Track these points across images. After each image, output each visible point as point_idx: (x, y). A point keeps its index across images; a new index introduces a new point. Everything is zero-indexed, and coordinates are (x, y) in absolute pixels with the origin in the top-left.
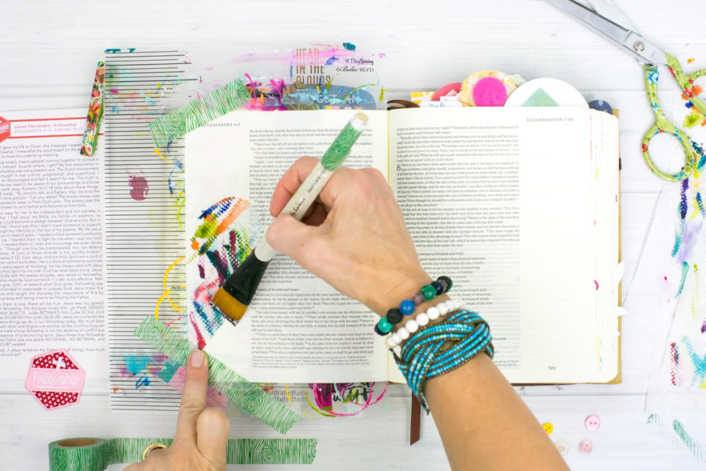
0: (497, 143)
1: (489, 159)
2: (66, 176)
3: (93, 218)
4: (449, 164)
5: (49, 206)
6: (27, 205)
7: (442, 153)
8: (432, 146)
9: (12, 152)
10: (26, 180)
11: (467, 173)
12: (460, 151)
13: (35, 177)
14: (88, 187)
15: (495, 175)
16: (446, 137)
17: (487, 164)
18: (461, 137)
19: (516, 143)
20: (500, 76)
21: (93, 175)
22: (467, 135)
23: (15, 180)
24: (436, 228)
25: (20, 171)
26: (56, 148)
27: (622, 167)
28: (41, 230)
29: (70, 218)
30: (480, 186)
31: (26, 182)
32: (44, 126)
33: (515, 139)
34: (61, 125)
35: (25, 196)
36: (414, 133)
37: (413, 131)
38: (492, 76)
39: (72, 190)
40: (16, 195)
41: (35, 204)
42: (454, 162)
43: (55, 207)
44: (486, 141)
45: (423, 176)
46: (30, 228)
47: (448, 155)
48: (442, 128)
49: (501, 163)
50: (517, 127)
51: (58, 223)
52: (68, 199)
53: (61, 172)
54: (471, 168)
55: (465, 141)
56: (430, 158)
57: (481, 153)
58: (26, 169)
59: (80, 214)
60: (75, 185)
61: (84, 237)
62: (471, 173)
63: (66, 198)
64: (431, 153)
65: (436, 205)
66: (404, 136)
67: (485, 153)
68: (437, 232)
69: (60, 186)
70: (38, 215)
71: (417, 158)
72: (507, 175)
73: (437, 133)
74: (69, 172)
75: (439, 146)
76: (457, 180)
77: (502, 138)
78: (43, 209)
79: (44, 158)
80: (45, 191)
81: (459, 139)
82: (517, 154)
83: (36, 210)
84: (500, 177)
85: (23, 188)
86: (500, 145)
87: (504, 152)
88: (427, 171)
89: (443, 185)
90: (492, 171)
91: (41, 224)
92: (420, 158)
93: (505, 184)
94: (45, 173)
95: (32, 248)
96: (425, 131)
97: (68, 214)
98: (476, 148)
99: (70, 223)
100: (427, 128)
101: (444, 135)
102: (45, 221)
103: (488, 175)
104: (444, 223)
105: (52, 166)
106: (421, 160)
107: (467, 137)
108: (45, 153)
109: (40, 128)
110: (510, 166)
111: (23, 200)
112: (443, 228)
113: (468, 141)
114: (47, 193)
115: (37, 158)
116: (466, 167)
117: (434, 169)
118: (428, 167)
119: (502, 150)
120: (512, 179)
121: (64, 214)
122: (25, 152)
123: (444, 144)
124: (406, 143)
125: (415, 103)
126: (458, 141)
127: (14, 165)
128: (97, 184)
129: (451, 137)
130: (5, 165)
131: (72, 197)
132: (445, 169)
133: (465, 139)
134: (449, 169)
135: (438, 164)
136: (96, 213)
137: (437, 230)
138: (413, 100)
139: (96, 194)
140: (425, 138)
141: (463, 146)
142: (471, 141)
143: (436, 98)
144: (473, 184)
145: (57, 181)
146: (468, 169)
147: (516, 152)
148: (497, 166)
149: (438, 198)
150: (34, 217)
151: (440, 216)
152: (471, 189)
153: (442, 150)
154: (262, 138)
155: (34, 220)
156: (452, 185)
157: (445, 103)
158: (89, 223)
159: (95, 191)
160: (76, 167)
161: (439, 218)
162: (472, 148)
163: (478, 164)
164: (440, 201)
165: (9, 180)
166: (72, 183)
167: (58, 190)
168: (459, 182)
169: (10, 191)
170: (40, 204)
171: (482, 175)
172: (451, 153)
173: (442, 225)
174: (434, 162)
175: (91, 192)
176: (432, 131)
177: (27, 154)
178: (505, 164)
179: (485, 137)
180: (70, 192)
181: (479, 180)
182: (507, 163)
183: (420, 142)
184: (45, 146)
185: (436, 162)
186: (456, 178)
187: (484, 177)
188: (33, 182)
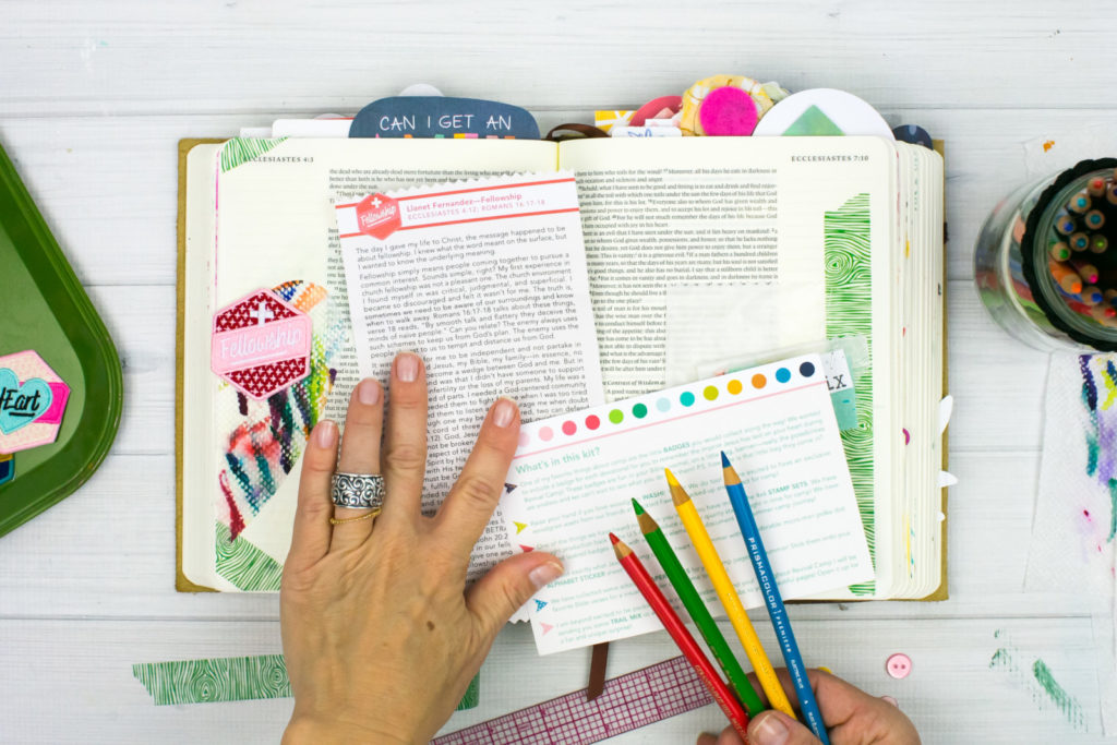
0: (741, 198)
1: (727, 224)
2: (513, 287)
3: (569, 359)
4: (661, 233)
5: (487, 342)
6: (445, 343)
7: (650, 214)
8: (631, 202)
9: (408, 254)
10: (439, 301)
11: (691, 247)
12: (680, 210)
13: (456, 295)
14: (555, 303)
15: (738, 251)
16: (655, 188)
17: (724, 232)
18: (680, 187)
19: (773, 198)
20: (746, 85)
21: (562, 284)
22: (690, 183)
23: (419, 303)
24: (639, 339)
25: (428, 286)
26: (490, 240)
27: (949, 237)
28: (476, 386)
29: (527, 361)
30: (713, 270)
31: (440, 305)
32: (462, 203)
33: (771, 190)
34: (493, 199)
35: (441, 328)
36: (602, 181)
37: (600, 177)
38: (732, 85)
39: (527, 311)
40: (423, 329)
41: (460, 342)
42: (669, 229)
43: (498, 342)
44: (722, 194)
45: (617, 252)
46: (454, 385)
47: (658, 217)
48: (649, 172)
49: (749, 232)
50: (775, 171)
51: (508, 371)
52: (521, 328)
53: (504, 281)
54: (697, 240)
55: (688, 195)
56: (629, 222)
57: (715, 213)
58: (438, 280)
59: (545, 351)
60: (531, 302)
61: (556, 391)
62: (696, 247)
63: (516, 326)
64: (630, 214)
65: (638, 301)
66: (585, 185)
67: (721, 213)
68: (641, 347)
69: (504, 305)
70: (467, 360)
71: (607, 222)
72: (757, 251)
73: (640, 180)
74: (518, 280)
75: (644, 202)
76: (674, 259)
77: (750, 190)
78: (477, 349)
79: (468, 259)
80: (477, 316)
81: (678, 191)
82: (775, 216)
83: (463, 351)
84: (747, 254)
85: (435, 316)
86: (746, 201)
87: (751, 213)
88: (624, 245)
89: (651, 267)
90: (732, 243)
91: (475, 375)
92: (612, 221)
93: (753, 265)
94: (474, 284)
95: (461, 420)
96: (620, 177)
97: (524, 353)
98: (706, 206)
99: (529, 369)
100: (624, 172)
101: (652, 184)
102: (482, 369)
103: (726, 251)
104: (652, 331)
105: (485, 271)
106: (615, 226)
107: (691, 187)
108: (471, 250)
109: (455, 208)
110: (762, 235)
111: (438, 336)
112: (650, 339)
113: (693, 195)
114: (481, 320)
115: (457, 261)
116: (689, 237)
117: (636, 241)
118: (626, 237)
119: (749, 209)
120: (767, 258)
121: (517, 354)
122: (432, 251)
123: (654, 198)
124: (587, 196)
125: (603, 129)
126: (675, 195)
127: (414, 275)
128: (569, 299)
129: (664, 187)
130: (397, 277)
131: (527, 323)
132: (654, 240)
133: (688, 191)
134: (661, 240)
135: (641, 233)
136: (574, 348)
137: (639, 343)
138: (599, 124)
139: (571, 315)
140: (621, 188)
141: (684, 202)
142: (697, 194)
143: (638, 122)
144: (701, 266)
145: (496, 298)
146: (693, 240)
147: (773, 213)
148: (741, 236)
149: (641, 290)
150: (459, 364)
151: (646, 319)
152: (698, 274)
153: (648, 210)
154: (349, 183)
155: (462, 368)
156: (666, 267)
157: (653, 130)
158: (563, 366)
159: (568, 311)
160: (531, 270)
161: (643, 323)
162: (700, 206)
163: (709, 232)
164: (645, 294)
165: (406, 304)
166: (526, 299)
167: (500, 313)
168: (677, 263)
169: (412, 322)
170: (468, 341)
171: (715, 251)
172: (665, 214)
173: (648, 335)
174: (635, 229)
175: (561, 312)
176: (632, 176)
177: (436, 254)
178: (754, 232)
179: (722, 187)
180: (523, 314)
181: (711, 259)
182: (757, 231)
183: (612, 196)
184: (468, 238)
185: (639, 229)
186: (671, 256)
187: (719, 254)
188: (453, 303)
